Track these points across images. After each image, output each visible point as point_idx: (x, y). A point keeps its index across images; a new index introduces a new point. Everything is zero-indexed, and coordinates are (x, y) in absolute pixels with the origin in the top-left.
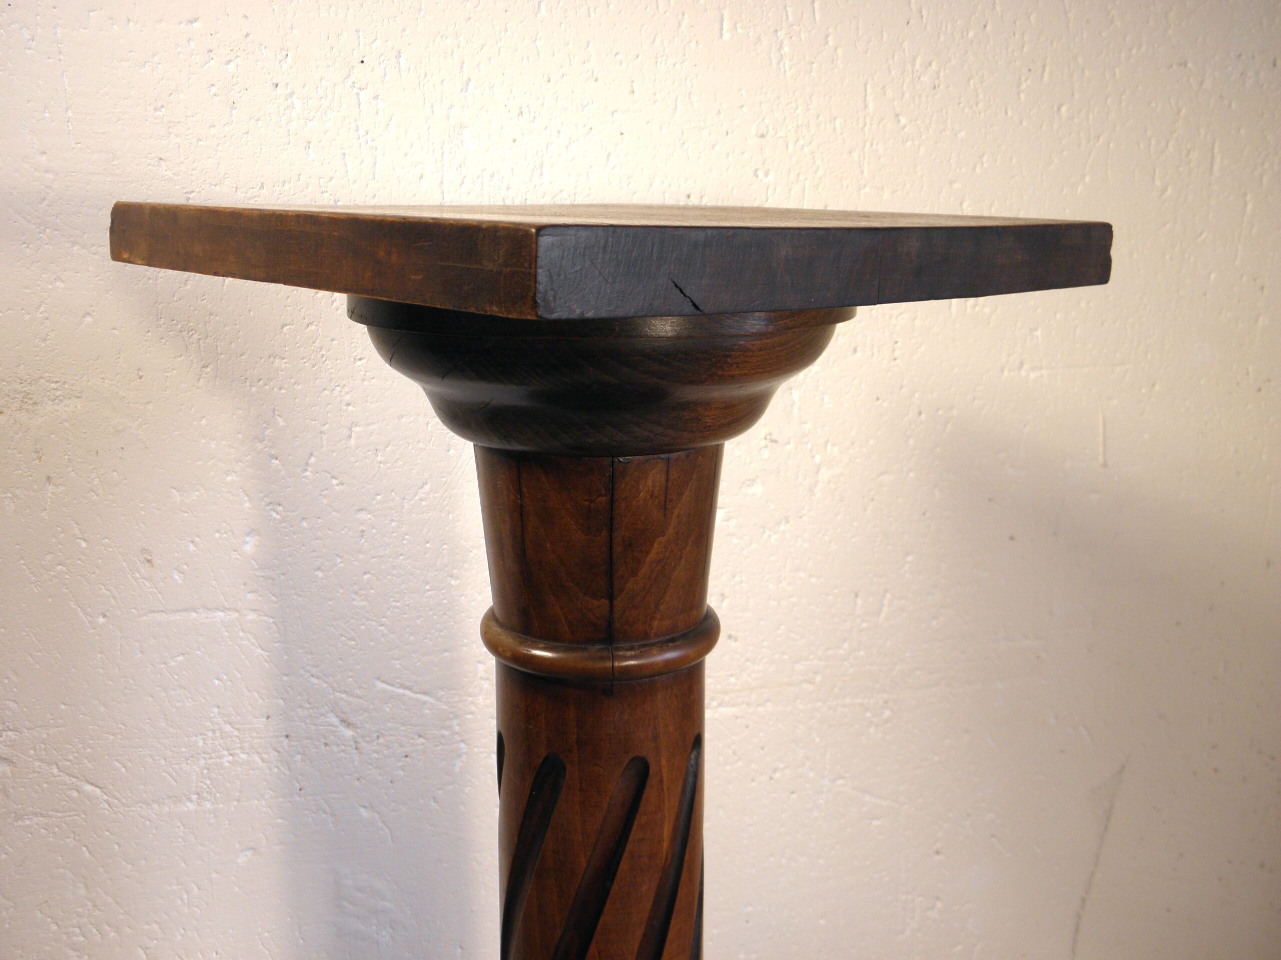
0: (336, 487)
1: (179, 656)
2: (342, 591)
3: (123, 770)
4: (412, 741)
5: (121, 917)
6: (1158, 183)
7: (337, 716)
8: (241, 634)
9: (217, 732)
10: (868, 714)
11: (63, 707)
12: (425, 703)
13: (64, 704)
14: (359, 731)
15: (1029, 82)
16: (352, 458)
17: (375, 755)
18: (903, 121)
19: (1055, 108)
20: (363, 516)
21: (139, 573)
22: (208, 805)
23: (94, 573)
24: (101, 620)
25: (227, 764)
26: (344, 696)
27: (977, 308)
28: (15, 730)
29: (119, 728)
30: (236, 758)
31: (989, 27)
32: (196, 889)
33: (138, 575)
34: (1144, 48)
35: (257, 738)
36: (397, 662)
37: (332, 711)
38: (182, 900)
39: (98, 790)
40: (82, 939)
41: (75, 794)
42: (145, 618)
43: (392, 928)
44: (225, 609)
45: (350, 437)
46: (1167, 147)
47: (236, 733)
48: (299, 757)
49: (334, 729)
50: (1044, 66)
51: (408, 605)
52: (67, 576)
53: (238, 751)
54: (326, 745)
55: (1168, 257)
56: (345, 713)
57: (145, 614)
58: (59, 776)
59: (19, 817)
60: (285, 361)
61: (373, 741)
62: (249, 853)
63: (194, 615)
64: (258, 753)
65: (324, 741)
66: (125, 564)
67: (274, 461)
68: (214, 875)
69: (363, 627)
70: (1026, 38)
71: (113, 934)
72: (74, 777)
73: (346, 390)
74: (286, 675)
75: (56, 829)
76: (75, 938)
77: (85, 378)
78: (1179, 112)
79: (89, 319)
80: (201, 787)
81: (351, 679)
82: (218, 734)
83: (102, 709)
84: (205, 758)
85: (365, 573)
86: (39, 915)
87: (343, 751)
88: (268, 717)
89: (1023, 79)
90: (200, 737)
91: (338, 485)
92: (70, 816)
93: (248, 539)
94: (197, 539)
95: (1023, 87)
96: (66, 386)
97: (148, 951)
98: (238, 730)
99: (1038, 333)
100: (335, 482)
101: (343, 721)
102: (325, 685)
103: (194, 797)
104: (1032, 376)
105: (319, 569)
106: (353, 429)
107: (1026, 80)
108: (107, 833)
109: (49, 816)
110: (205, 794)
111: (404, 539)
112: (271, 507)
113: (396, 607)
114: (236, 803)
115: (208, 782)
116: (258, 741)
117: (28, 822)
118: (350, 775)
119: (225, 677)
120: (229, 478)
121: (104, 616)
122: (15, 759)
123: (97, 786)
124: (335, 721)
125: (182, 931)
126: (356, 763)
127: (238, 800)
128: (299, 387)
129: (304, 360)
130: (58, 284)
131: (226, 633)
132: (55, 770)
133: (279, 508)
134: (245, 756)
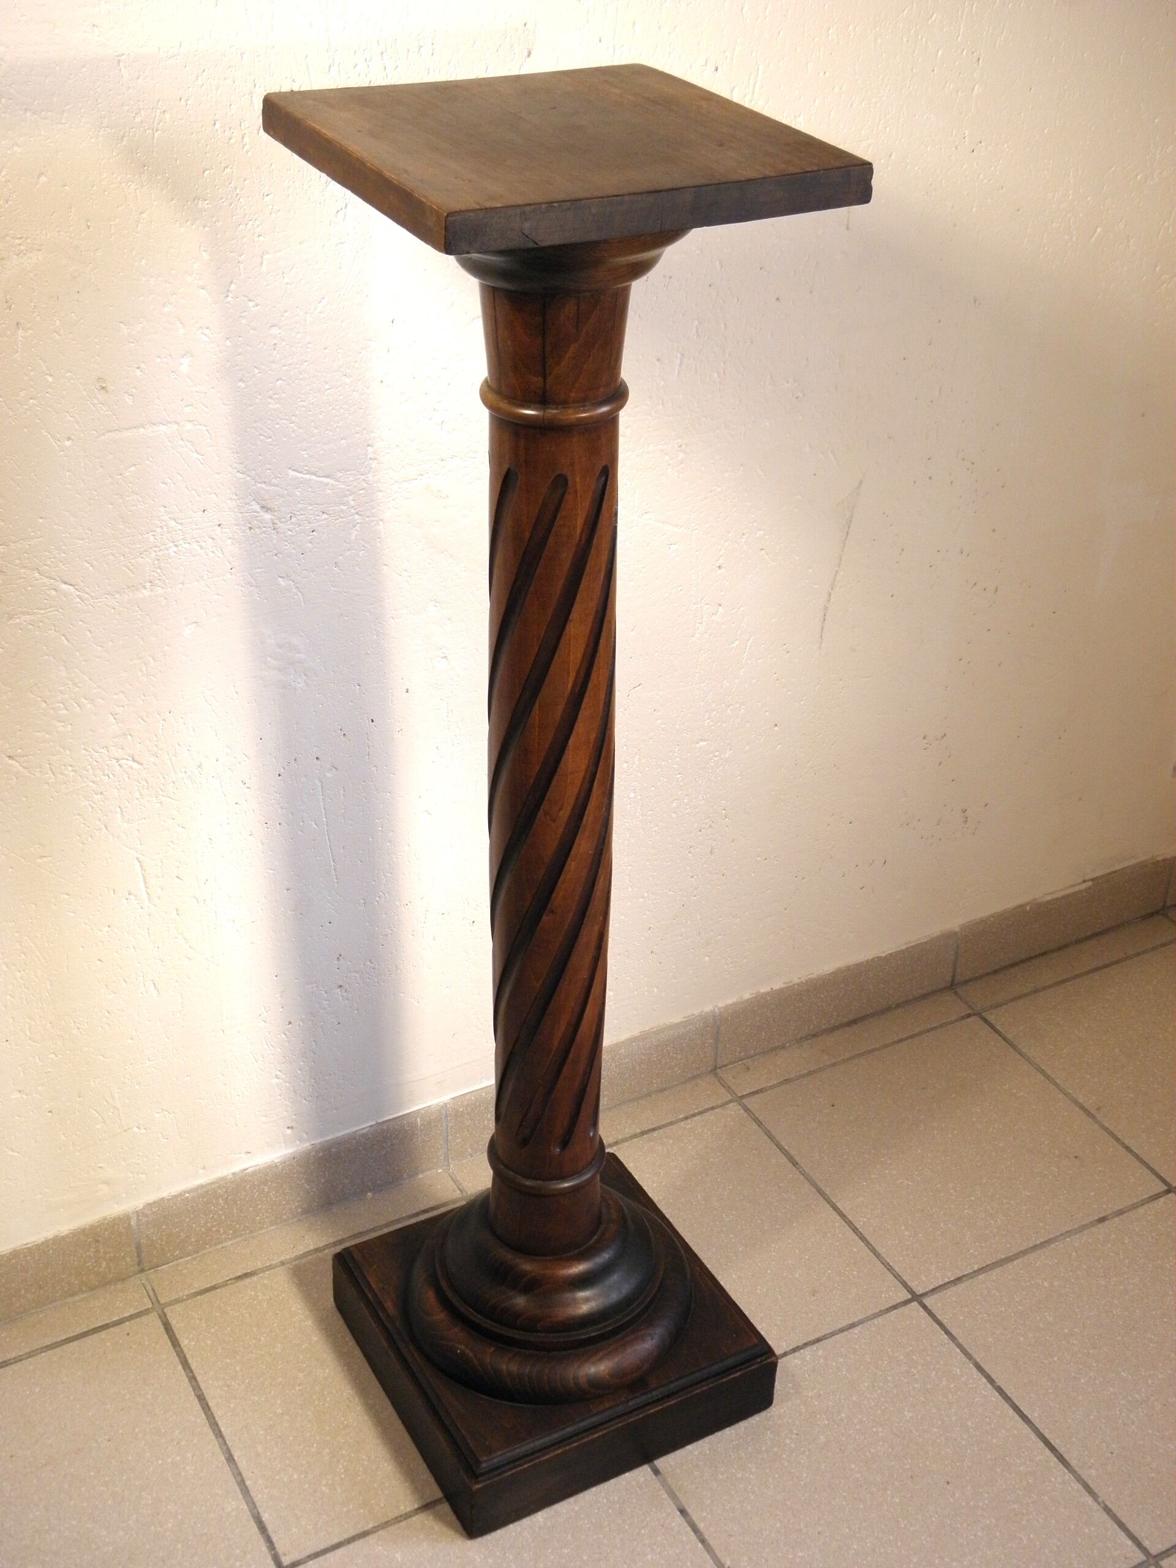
0: (253, 309)
1: (131, 467)
2: (260, 397)
3: (91, 568)
4: (317, 518)
5: (95, 691)
7: (258, 503)
8: (181, 443)
9: (165, 527)
10: (667, 458)
11: (41, 520)
12: (327, 484)
13: (41, 518)
14: (276, 514)
16: (264, 283)
17: (289, 532)
20: (275, 331)
21: (97, 399)
22: (159, 590)
23: (60, 403)
24: (68, 443)
25: (173, 554)
26: (263, 486)
29: (86, 533)
30: (180, 548)
32: (152, 661)
33: (96, 402)
35: (196, 529)
36: (304, 452)
37: (254, 500)
39: (70, 587)
40: (66, 712)
41: (54, 593)
42: (103, 437)
43: (305, 675)
44: (168, 423)
45: (262, 263)
47: (180, 527)
48: (229, 541)
49: (256, 514)
51: (312, 404)
52: (38, 408)
53: (181, 542)
54: (250, 528)
55: (905, 40)
56: (265, 500)
57: (103, 434)
58: (41, 579)
59: (11, 618)
60: (207, 202)
61: (287, 521)
62: (193, 626)
63: (142, 430)
65: (250, 525)
66: (85, 393)
67: (201, 290)
68: (166, 648)
69: (277, 426)
71: (89, 706)
72: (51, 579)
73: (258, 222)
74: (218, 473)
75: (41, 624)
76: (60, 712)
77: (44, 232)
79: (43, 179)
80: (153, 575)
81: (269, 471)
82: (165, 530)
83: (72, 519)
84: (155, 551)
85: (278, 380)
86: (31, 696)
87: (264, 532)
88: (204, 511)
90: (151, 533)
91: (254, 307)
92: (50, 612)
93: (183, 360)
94: (143, 365)
96: (28, 241)
97: (117, 717)
98: (181, 524)
100: (251, 304)
101: (263, 507)
102: (248, 478)
103: (148, 585)
105: (241, 380)
106: (264, 257)
108: (81, 623)
109: (34, 613)
110: (156, 582)
111: (307, 348)
112: (201, 331)
113: (304, 406)
114: (181, 586)
115: (159, 571)
116: (197, 531)
117: (18, 621)
118: (270, 552)
119: (170, 481)
120: (166, 310)
121: (69, 439)
123: (71, 585)
124: (257, 508)
125: (143, 697)
126: (275, 541)
128: (220, 224)
129: (223, 200)
130: (15, 148)
131: (169, 444)
132: (37, 575)
133: (207, 331)
134: (187, 546)
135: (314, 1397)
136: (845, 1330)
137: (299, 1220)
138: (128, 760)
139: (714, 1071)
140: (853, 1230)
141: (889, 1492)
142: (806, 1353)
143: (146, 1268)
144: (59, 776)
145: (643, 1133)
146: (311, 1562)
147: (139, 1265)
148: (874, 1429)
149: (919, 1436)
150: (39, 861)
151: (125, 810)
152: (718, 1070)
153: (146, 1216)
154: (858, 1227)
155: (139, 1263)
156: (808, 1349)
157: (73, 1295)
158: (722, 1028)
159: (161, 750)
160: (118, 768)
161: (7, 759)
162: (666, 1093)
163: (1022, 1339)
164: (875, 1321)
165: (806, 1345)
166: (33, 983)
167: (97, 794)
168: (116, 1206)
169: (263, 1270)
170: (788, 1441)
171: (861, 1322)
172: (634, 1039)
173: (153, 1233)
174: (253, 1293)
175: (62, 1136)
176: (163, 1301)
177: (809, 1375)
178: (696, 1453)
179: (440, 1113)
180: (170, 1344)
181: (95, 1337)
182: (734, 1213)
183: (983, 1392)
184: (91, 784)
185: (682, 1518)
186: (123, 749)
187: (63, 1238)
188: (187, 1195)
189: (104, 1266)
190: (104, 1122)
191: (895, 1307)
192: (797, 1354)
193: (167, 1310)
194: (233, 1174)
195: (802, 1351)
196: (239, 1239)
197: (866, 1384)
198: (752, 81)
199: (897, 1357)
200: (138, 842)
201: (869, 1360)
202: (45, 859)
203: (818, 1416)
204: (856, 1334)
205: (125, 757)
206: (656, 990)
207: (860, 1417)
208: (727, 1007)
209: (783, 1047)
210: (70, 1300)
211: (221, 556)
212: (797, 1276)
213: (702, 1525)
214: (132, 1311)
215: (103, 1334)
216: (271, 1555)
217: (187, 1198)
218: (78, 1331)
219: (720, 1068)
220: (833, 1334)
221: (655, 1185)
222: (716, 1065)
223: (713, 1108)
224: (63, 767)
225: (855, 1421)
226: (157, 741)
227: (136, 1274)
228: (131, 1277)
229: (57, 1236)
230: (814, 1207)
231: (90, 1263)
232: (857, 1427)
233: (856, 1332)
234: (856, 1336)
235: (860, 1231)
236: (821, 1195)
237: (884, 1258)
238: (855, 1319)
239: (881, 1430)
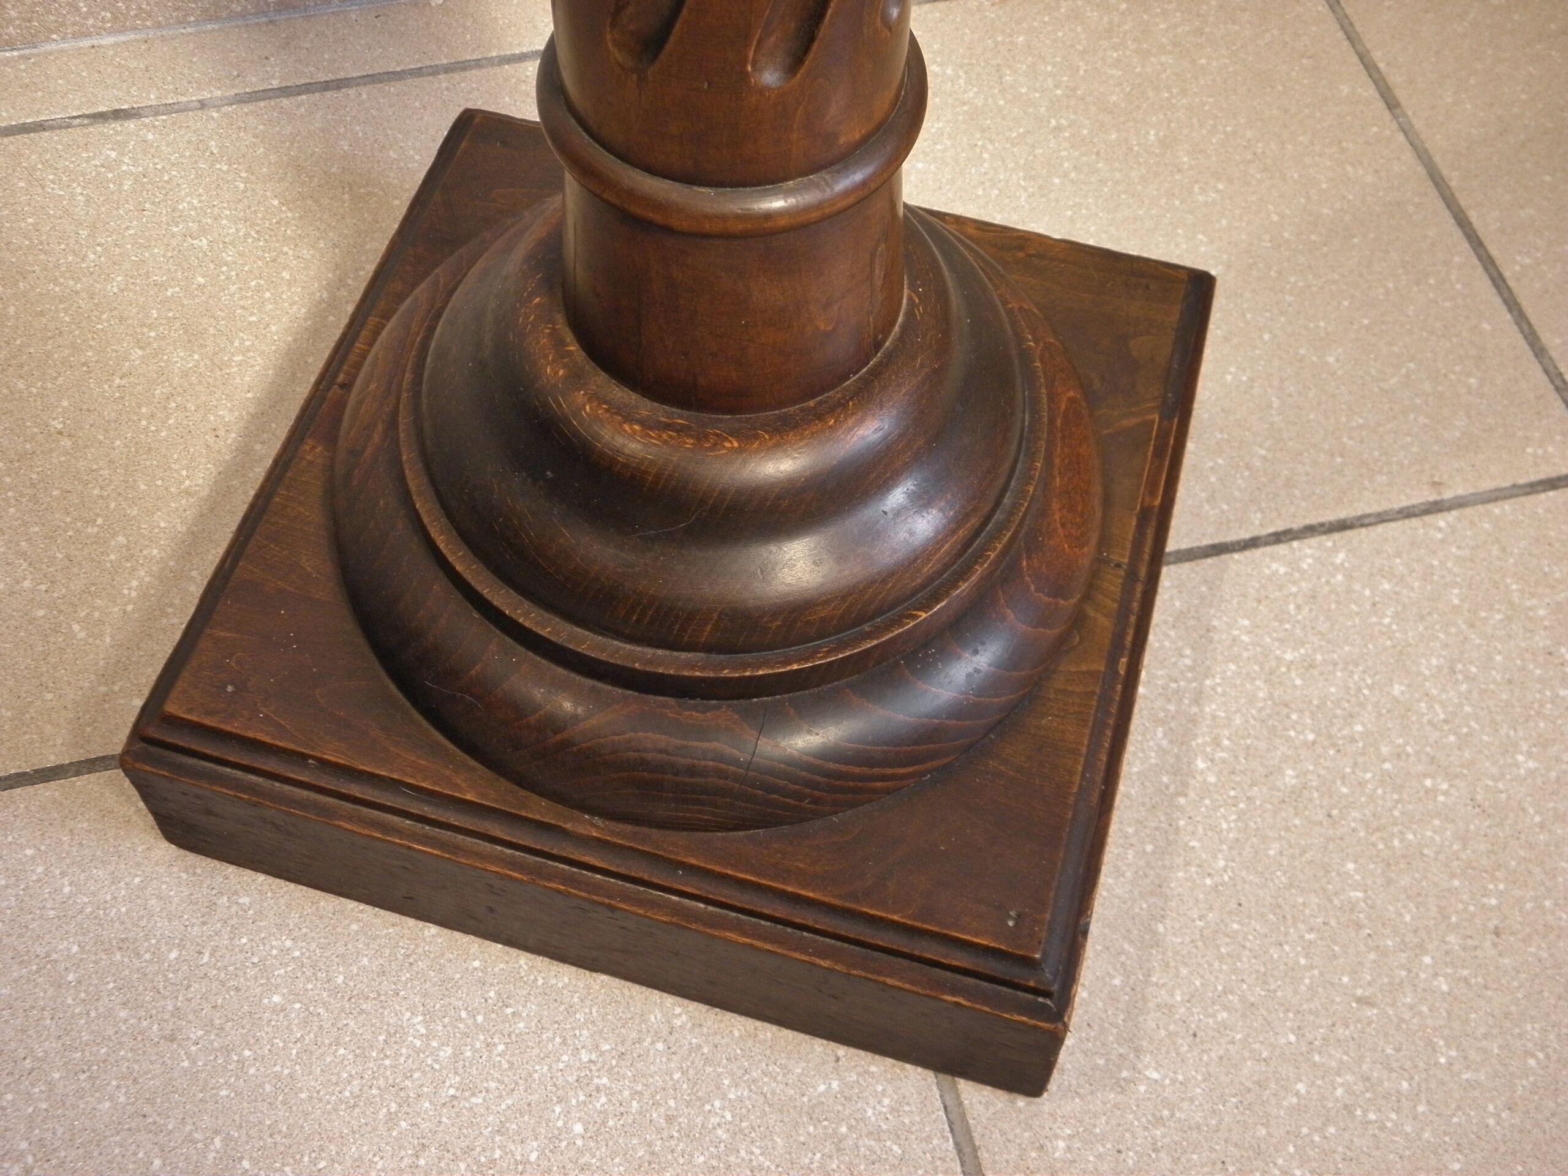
135: (144, 410)
136: (1415, 515)
137: (271, 22)
141: (1427, 960)
142: (1307, 550)
148: (1428, 783)
149: (1542, 826)
154: (1507, 274)
156: (1314, 541)
164: (1496, 509)
165: (1310, 530)
169: (156, 111)
171: (1460, 503)
174: (113, 155)
177: (1298, 608)
182: (1220, 186)
191: (1551, 483)
192: (1282, 549)
195: (1295, 544)
196: (132, 36)
197: (1434, 661)
199: (1530, 609)
201: (1456, 601)
203: (1294, 717)
204: (1440, 529)
207: (1401, 741)
212: (1331, 359)
220: (1382, 518)
221: (1059, 92)
225: (1385, 750)
230: (1411, 208)
232: (1387, 766)
233: (1442, 524)
234: (1439, 536)
235: (1511, 284)
236: (1437, 185)
237: (1550, 358)
238: (1448, 495)
239: (1444, 786)
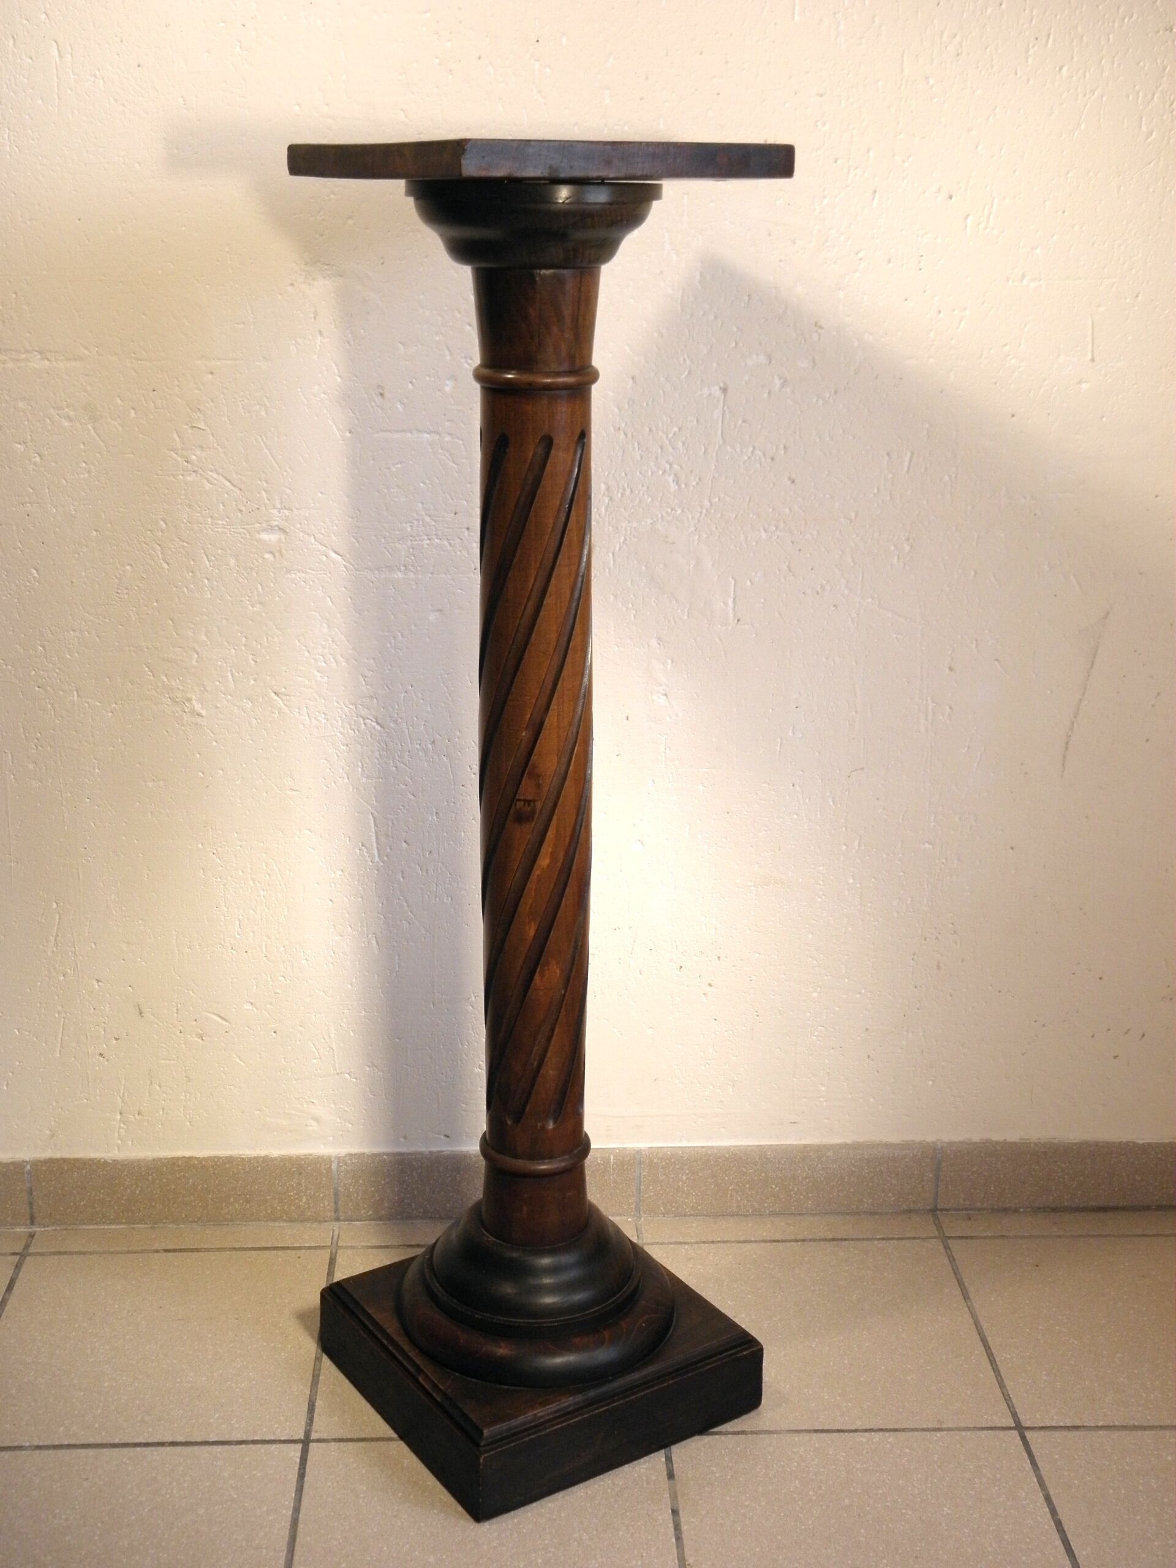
1: (397, 464)
6: (1144, 128)
8: (440, 451)
9: (421, 521)
15: (1036, 48)
18: (931, 82)
19: (1057, 69)
21: (375, 401)
22: (412, 575)
25: (426, 546)
27: (987, 230)
28: (290, 509)
31: (1004, 6)
32: (400, 637)
33: (374, 404)
34: (1134, 17)
35: (448, 528)
38: (390, 643)
39: (339, 557)
40: (324, 664)
41: (324, 558)
42: (377, 435)
44: (430, 432)
46: (1153, 98)
47: (433, 523)
50: (1049, 35)
52: (328, 402)
53: (434, 537)
55: (1151, 190)
57: (377, 432)
58: (315, 544)
59: (288, 572)
62: (437, 614)
63: (409, 435)
64: (448, 539)
66: (366, 396)
68: (413, 628)
70: (1034, 13)
71: (343, 663)
72: (324, 546)
74: (469, 483)
75: (311, 583)
76: (319, 663)
78: (1164, 69)
79: (350, 222)
80: (408, 561)
82: (421, 523)
84: (411, 540)
86: (298, 644)
88: (456, 513)
89: (1030, 47)
90: (409, 524)
92: (320, 574)
93: (448, 382)
95: (1031, 52)
97: (366, 679)
98: (435, 521)
99: (1038, 251)
103: (403, 568)
104: (1033, 285)
107: (1034, 46)
108: (344, 589)
109: (307, 573)
110: (410, 567)
112: (464, 360)
114: (430, 575)
115: (413, 558)
116: (448, 530)
117: (293, 576)
119: (428, 482)
120: (437, 338)
121: (350, 432)
122: (288, 530)
123: (339, 554)
125: (390, 667)
127: (432, 573)
131: (430, 450)
132: (313, 540)
133: (470, 361)
134: (438, 541)
136: (928, 1431)
138: (372, 721)
139: (934, 1211)
140: (990, 1361)
141: (885, 1561)
142: (877, 1437)
143: (342, 1218)
144: (313, 720)
145: (833, 1240)
146: (333, 1443)
147: (335, 1213)
148: (904, 1511)
149: (947, 1530)
150: (289, 792)
151: (365, 765)
152: (939, 1212)
153: (346, 1164)
154: (997, 1360)
155: (336, 1210)
156: (881, 1433)
157: (274, 1220)
158: (944, 1164)
159: (401, 718)
160: (363, 726)
161: (273, 694)
162: (877, 1217)
163: (1111, 1491)
164: (964, 1433)
165: (881, 1430)
166: (273, 905)
167: (343, 745)
168: (322, 1146)
170: (811, 1493)
171: (949, 1429)
172: (845, 1146)
173: (350, 1184)
175: (283, 1060)
176: (340, 1244)
177: (868, 1452)
178: (717, 1475)
179: (634, 1157)
180: (326, 1272)
181: (274, 1252)
183: (1039, 1518)
184: (339, 734)
185: (671, 1517)
186: (368, 709)
187: (273, 1160)
188: (385, 1157)
189: (304, 1201)
190: (320, 1058)
191: (991, 1428)
192: (867, 1434)
193: (340, 1252)
194: (430, 1152)
195: (873, 1433)
197: (920, 1476)
198: (986, 212)
199: (967, 1465)
200: (374, 799)
201: (936, 1459)
202: (294, 793)
203: (854, 1485)
204: (937, 1436)
205: (369, 717)
206: (872, 1100)
207: (897, 1497)
208: (951, 1144)
209: (1016, 1211)
210: (271, 1224)
211: (467, 556)
212: (909, 1378)
213: (686, 1527)
214: (313, 1244)
215: (280, 1253)
216: (306, 1428)
217: (385, 1159)
218: (264, 1245)
219: (942, 1210)
220: (913, 1430)
221: (818, 1278)
222: (936, 1207)
223: (914, 1238)
224: (317, 713)
225: (889, 1499)
226: (398, 709)
227: (332, 1221)
228: (326, 1221)
229: (267, 1156)
230: (962, 1333)
231: (292, 1194)
232: (888, 1504)
233: (938, 1435)
234: (936, 1438)
235: (998, 1363)
236: (977, 1327)
237: (1007, 1390)
238: (945, 1426)
239: (910, 1513)
